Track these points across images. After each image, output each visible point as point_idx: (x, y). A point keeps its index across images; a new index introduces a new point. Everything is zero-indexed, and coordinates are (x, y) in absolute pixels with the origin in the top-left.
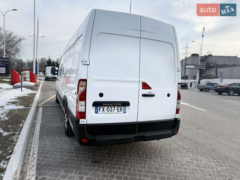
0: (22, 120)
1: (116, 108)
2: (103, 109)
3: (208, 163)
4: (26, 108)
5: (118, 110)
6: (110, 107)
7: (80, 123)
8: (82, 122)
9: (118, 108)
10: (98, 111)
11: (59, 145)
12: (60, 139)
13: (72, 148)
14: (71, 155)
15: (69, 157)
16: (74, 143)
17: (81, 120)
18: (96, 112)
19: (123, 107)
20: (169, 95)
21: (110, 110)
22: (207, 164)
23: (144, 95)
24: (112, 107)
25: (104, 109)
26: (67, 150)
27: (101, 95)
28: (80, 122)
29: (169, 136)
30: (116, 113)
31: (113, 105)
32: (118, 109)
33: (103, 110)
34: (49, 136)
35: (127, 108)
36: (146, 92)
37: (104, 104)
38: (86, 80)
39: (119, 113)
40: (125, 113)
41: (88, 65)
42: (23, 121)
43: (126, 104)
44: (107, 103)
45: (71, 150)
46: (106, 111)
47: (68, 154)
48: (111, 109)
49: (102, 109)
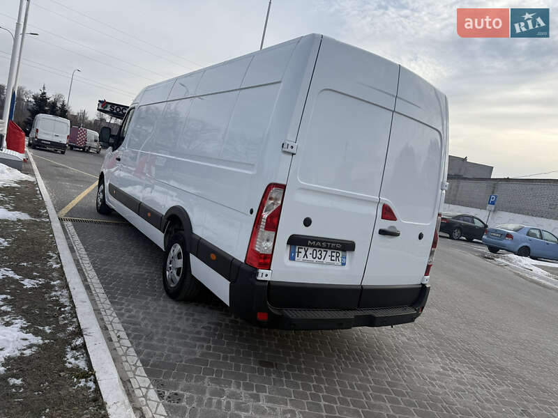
0: (47, 251)
1: (329, 253)
2: (306, 252)
3: (475, 377)
4: (38, 220)
5: (333, 258)
6: (318, 250)
7: (259, 278)
8: (263, 275)
9: (333, 254)
10: (295, 255)
11: (167, 321)
12: (159, 306)
13: (199, 328)
14: (205, 345)
15: (205, 350)
16: (196, 317)
17: (261, 271)
18: (292, 258)
19: (340, 252)
20: (421, 237)
21: (318, 255)
22: (473, 379)
23: (382, 232)
24: (322, 250)
25: (308, 253)
26: (190, 332)
27: (307, 222)
28: (260, 275)
29: (411, 319)
30: (328, 264)
31: (327, 245)
32: (332, 256)
33: (306, 254)
34: (129, 298)
35: (348, 254)
36: (386, 224)
37: (309, 242)
38: (283, 187)
39: (333, 264)
40: (343, 264)
41: (293, 154)
42: (51, 254)
43: (348, 247)
44: (317, 241)
45: (198, 333)
46: (310, 257)
47: (198, 343)
48: (320, 254)
49: (303, 253)
